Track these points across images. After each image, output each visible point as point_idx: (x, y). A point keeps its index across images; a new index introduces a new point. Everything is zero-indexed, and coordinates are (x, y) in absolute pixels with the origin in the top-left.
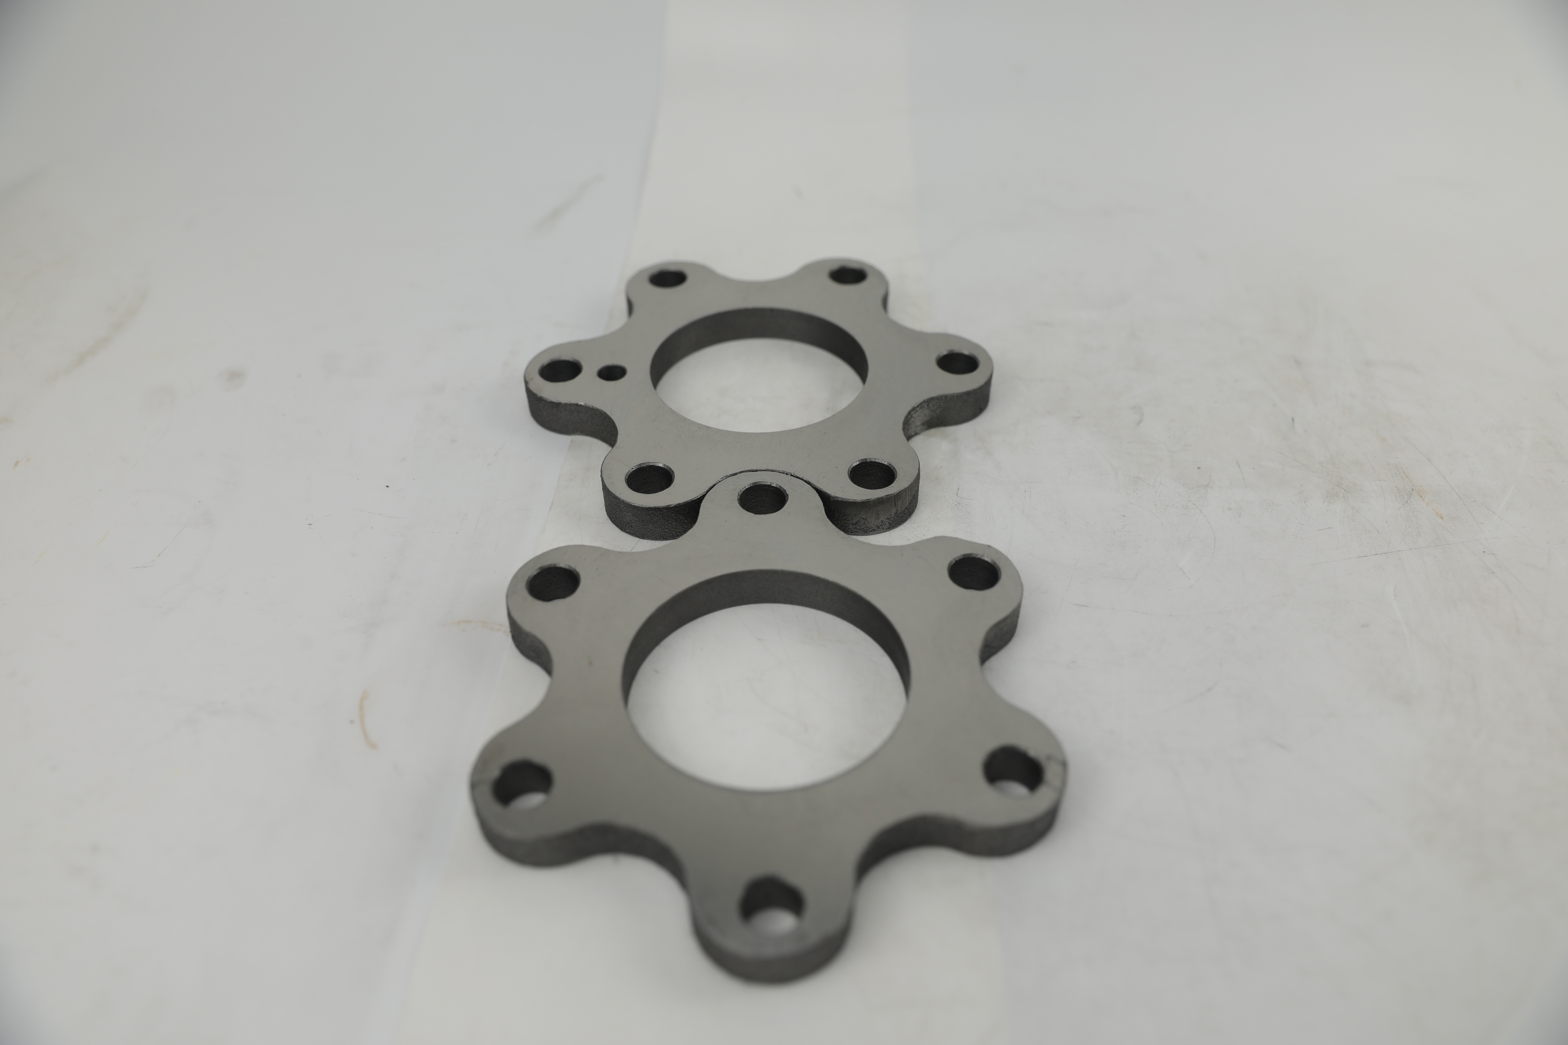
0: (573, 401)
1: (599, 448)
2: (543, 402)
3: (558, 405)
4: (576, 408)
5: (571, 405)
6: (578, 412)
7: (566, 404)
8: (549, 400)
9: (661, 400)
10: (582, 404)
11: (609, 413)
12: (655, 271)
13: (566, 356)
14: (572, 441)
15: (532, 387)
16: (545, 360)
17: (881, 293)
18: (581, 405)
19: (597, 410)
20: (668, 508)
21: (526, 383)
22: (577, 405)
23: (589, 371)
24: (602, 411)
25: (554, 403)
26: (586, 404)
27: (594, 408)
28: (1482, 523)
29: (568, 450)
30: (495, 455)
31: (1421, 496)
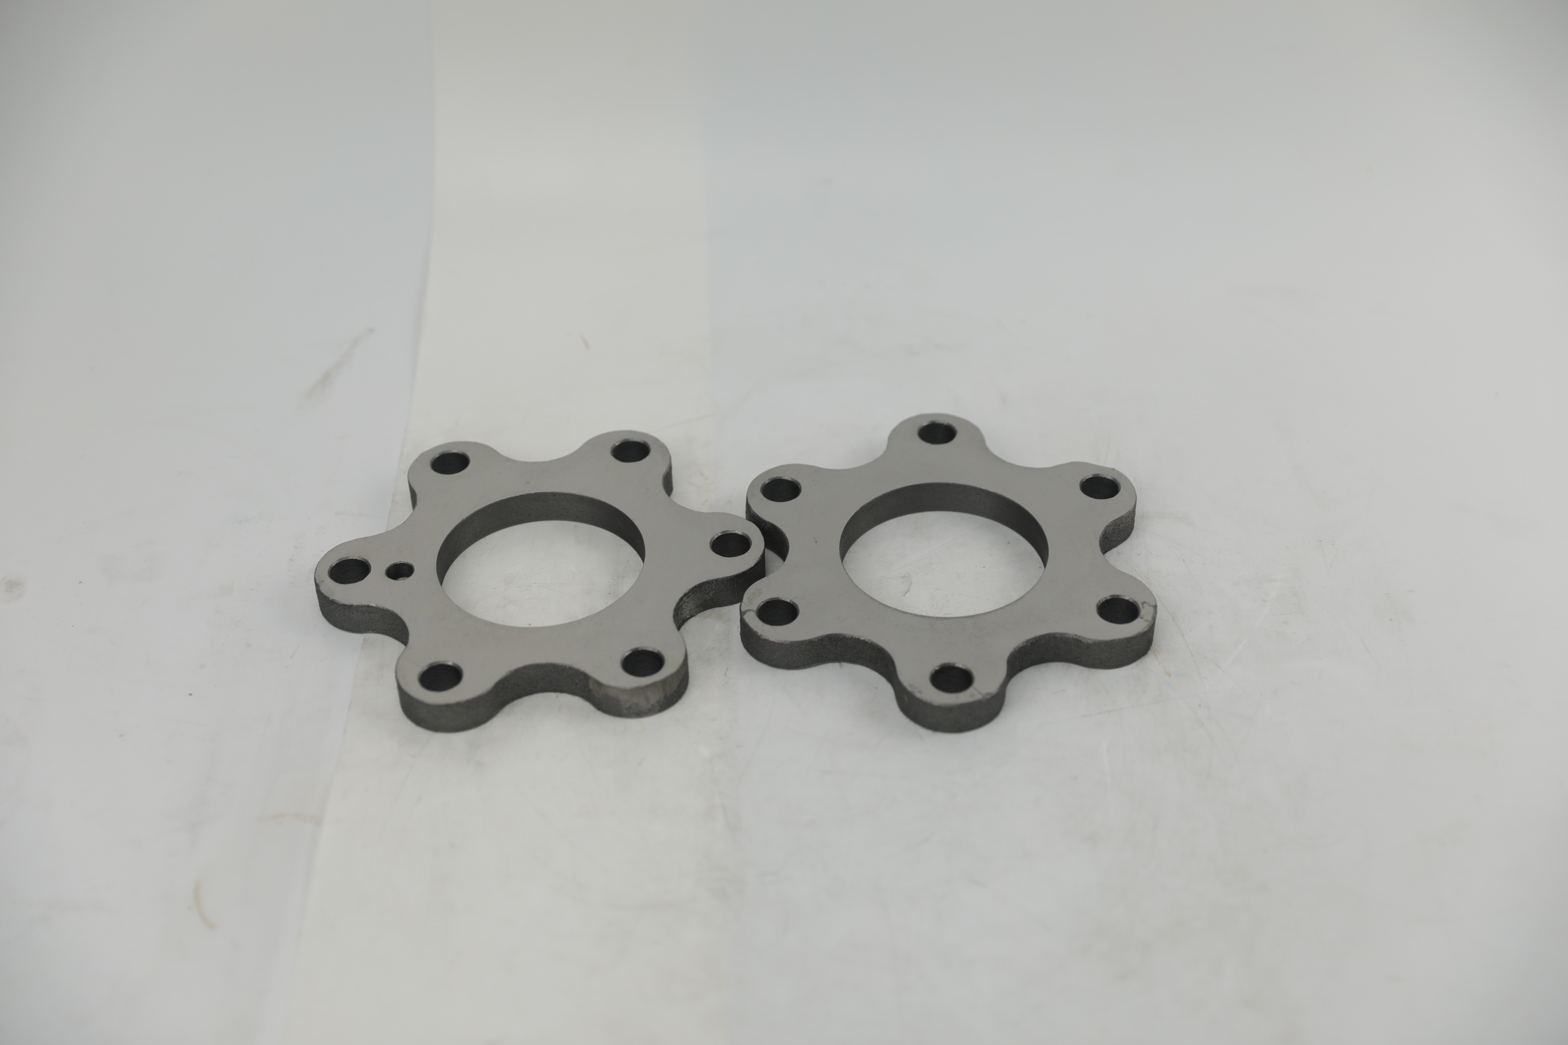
0: (364, 603)
1: (392, 645)
2: (335, 604)
3: (350, 607)
4: (368, 609)
5: (362, 606)
6: (369, 612)
7: (358, 606)
8: (341, 603)
9: (448, 598)
10: (374, 605)
11: (399, 613)
12: (436, 454)
13: (354, 555)
14: (364, 640)
15: (323, 590)
16: (334, 561)
17: (663, 470)
18: (372, 607)
19: (388, 611)
20: (458, 704)
21: (317, 585)
22: (368, 606)
23: (378, 569)
24: (393, 612)
25: (346, 605)
26: (377, 605)
27: (385, 609)
28: (1206, 678)
29: (362, 648)
30: (291, 657)
31: (1156, 656)
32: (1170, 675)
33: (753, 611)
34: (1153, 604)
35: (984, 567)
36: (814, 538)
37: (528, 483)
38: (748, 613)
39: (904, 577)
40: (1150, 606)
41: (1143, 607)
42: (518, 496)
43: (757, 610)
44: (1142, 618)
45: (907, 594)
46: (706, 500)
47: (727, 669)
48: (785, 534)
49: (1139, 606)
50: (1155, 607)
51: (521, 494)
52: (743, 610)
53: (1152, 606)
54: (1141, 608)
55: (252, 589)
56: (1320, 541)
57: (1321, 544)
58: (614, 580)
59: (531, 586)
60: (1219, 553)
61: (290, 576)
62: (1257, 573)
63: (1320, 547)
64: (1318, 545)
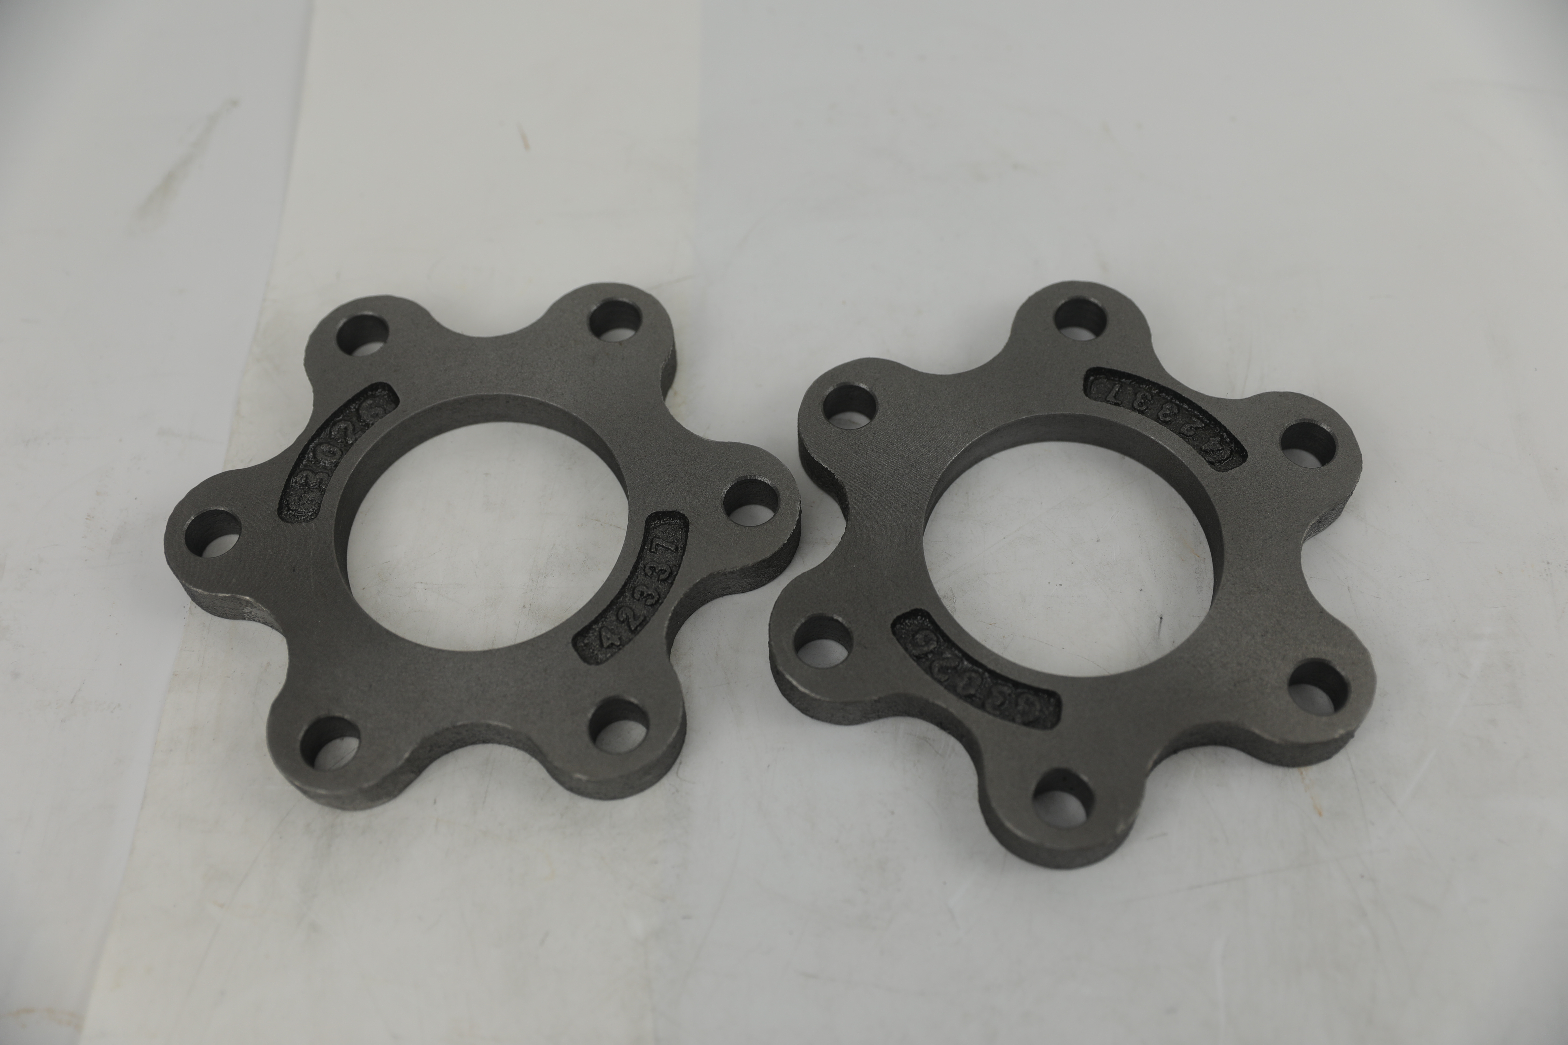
30: (72, 702)
32: (1320, 814)
35: (1061, 585)
55: (31, 569)
56: (1548, 563)
57: (1549, 568)
58: (532, 581)
59: (415, 588)
60: (1400, 577)
61: (85, 547)
62: (1454, 621)
63: (1547, 575)
64: (1545, 570)
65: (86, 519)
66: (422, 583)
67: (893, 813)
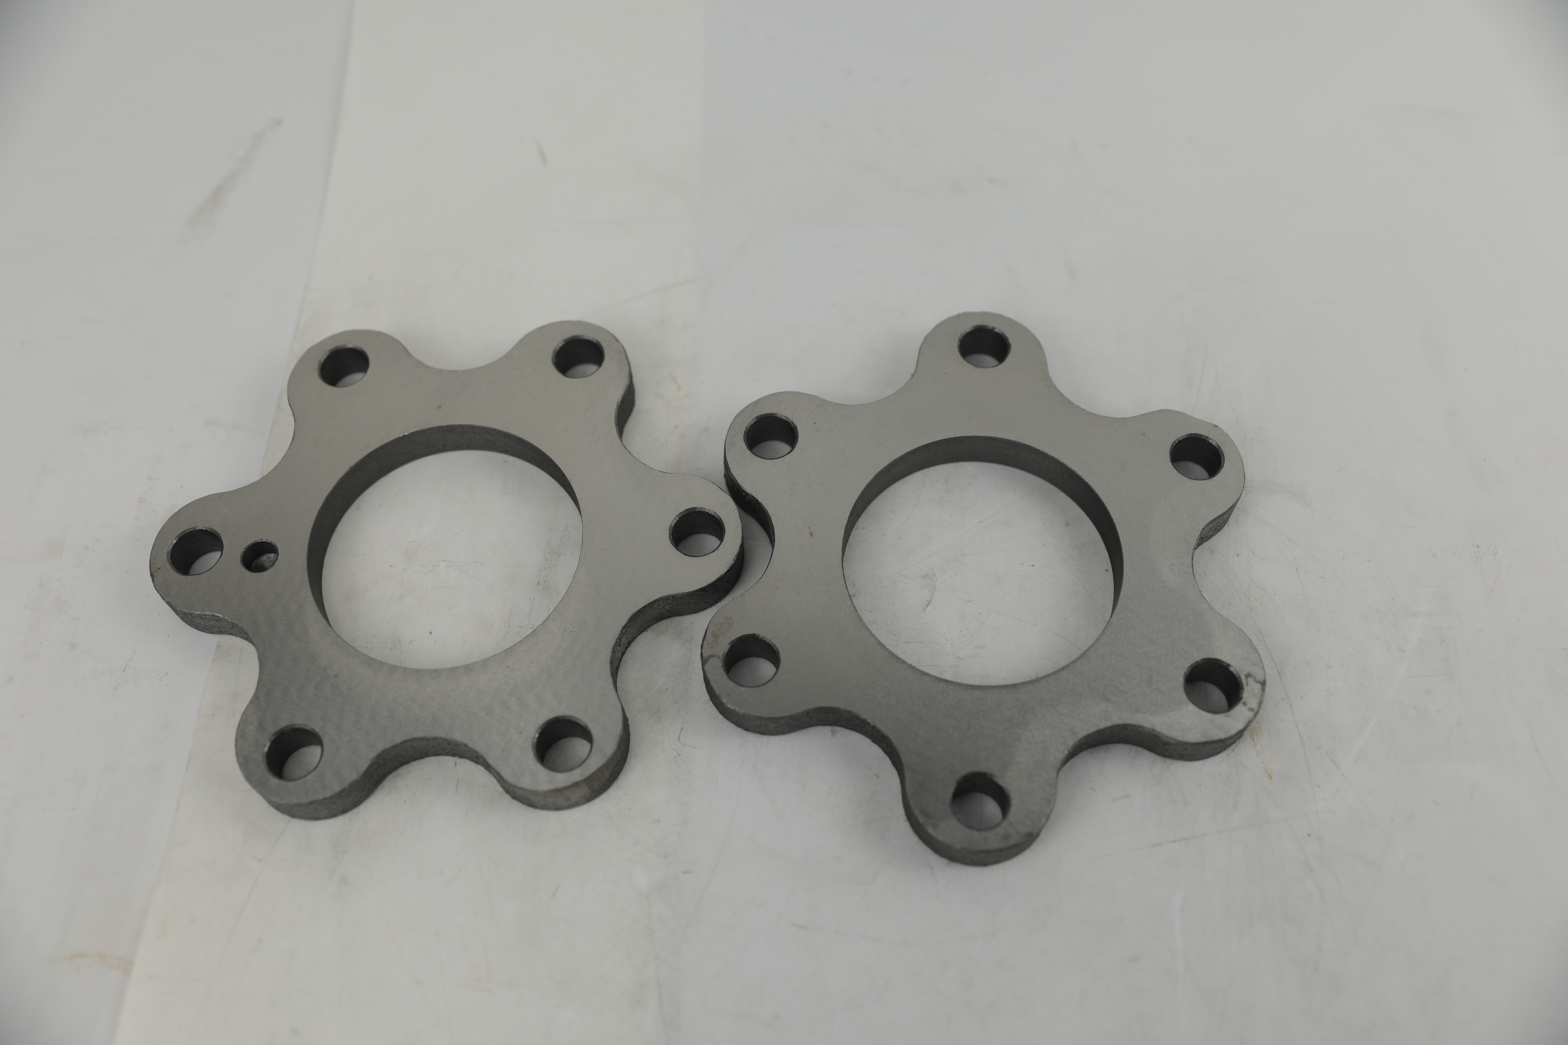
0: (208, 612)
8: (178, 609)
10: (221, 615)
13: (203, 522)
14: (218, 646)
16: (177, 533)
19: (237, 626)
21: (152, 575)
23: (231, 548)
24: (244, 629)
25: (185, 612)
26: (224, 616)
27: (234, 623)
28: (1319, 786)
29: (213, 661)
30: (123, 671)
31: (1254, 740)
32: (1271, 778)
33: (719, 658)
34: (1261, 680)
35: (1033, 565)
36: (810, 528)
37: (440, 407)
38: (712, 660)
39: (926, 575)
40: (1256, 682)
41: (1247, 684)
42: (425, 430)
43: (723, 656)
44: (1245, 704)
45: (929, 608)
46: (677, 426)
47: (682, 729)
48: (770, 518)
49: (1241, 681)
50: (1263, 684)
51: (430, 426)
52: (705, 655)
53: (1259, 682)
54: (1245, 687)
55: (87, 548)
56: (1478, 547)
57: (1479, 551)
58: (546, 560)
59: (438, 565)
60: (1344, 558)
61: (137, 528)
62: (1393, 599)
63: (1477, 557)
64: (1475, 553)
65: (139, 502)
66: (444, 561)
67: (878, 776)
